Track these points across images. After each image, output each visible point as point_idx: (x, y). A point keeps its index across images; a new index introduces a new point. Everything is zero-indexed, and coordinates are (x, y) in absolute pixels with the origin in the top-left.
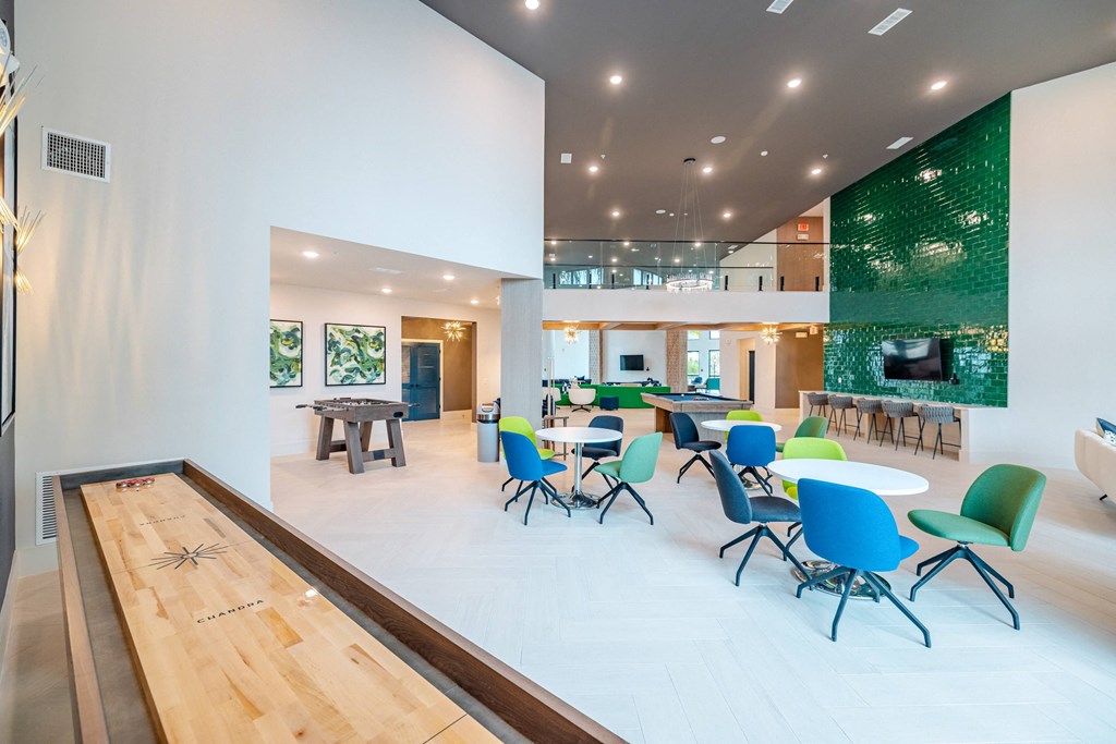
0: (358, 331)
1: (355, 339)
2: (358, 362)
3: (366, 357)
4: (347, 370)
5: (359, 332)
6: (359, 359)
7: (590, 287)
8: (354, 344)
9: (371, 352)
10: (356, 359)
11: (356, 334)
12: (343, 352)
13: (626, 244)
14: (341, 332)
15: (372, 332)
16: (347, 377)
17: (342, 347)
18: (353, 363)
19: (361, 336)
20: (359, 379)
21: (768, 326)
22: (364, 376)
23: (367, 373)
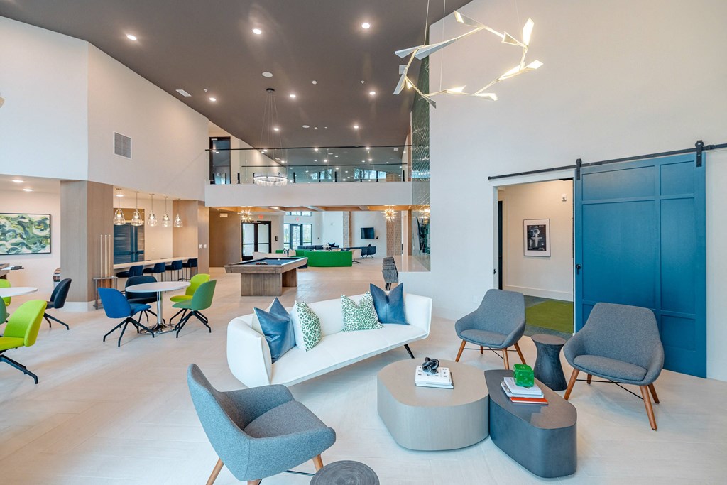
0: (22, 217)
1: (20, 223)
2: (24, 239)
3: (31, 235)
4: (12, 244)
5: (24, 218)
6: (24, 236)
7: (320, 181)
8: (19, 227)
9: (37, 232)
10: (21, 237)
11: (22, 220)
12: (8, 232)
13: (316, 150)
14: (7, 218)
15: (37, 218)
16: (13, 249)
17: (7, 229)
18: (19, 239)
19: (26, 221)
20: (24, 250)
21: (388, 207)
22: (29, 248)
23: (32, 246)
